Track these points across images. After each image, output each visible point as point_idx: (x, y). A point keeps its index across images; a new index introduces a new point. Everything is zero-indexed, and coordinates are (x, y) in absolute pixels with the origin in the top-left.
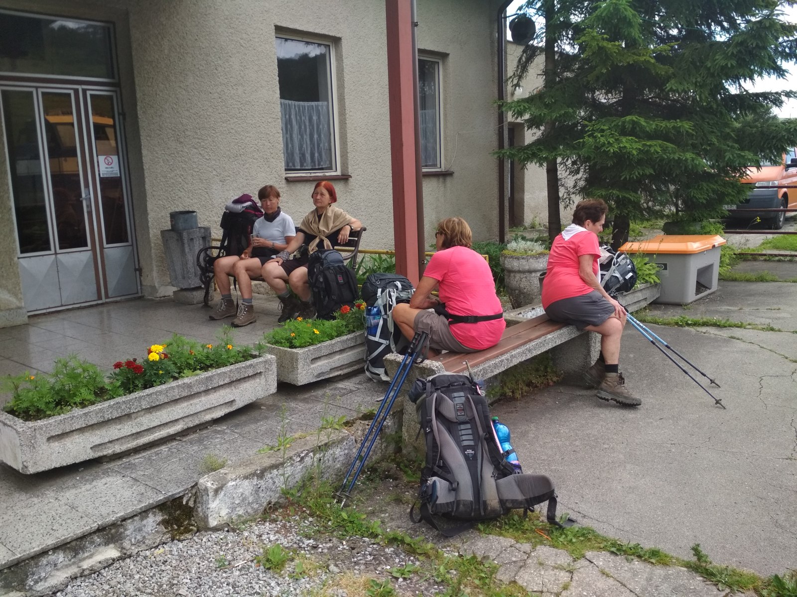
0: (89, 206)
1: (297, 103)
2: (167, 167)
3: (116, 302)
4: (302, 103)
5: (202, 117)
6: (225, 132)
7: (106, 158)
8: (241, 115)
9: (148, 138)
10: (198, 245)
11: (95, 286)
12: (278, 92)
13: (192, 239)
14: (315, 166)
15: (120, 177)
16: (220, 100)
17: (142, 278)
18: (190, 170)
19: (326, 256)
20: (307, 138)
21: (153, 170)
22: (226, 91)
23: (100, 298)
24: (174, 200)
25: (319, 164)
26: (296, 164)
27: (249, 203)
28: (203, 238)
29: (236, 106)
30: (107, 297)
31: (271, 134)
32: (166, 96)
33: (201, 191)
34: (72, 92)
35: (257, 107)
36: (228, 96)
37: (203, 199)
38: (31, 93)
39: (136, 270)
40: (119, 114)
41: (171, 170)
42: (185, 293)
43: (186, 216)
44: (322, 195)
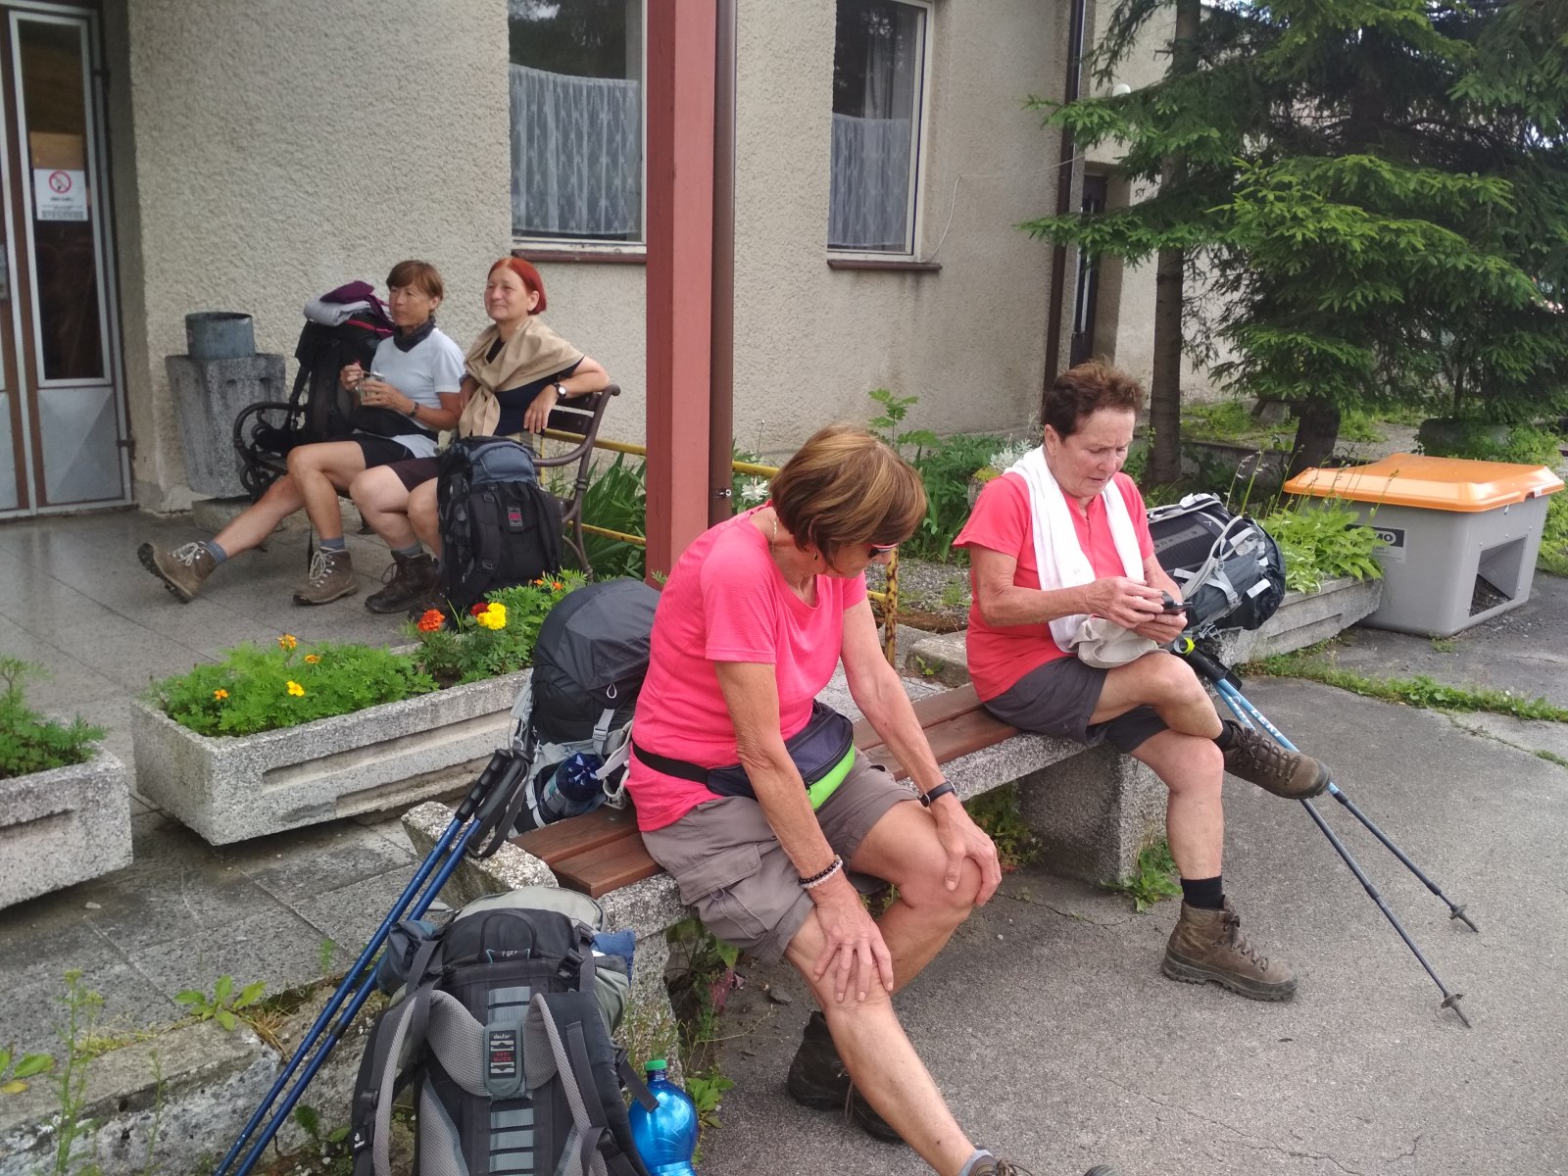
0: (4, 288)
1: (561, 78)
2: (203, 204)
3: (67, 516)
4: (573, 79)
5: (299, 91)
6: (358, 132)
7: (53, 176)
8: (403, 94)
9: (155, 134)
10: (248, 395)
11: (12, 475)
12: (506, 45)
13: (232, 382)
14: (598, 227)
15: (90, 222)
16: (350, 54)
17: (135, 465)
18: (262, 216)
19: (482, 455)
20: (581, 162)
21: (163, 211)
22: (367, 33)
23: (23, 503)
24: (217, 285)
25: (609, 226)
26: (550, 222)
27: (362, 305)
28: (262, 380)
29: (392, 71)
30: (42, 501)
31: (480, 145)
32: (208, 36)
33: (288, 268)
35: (447, 77)
36: (371, 46)
37: (295, 287)
39: (120, 444)
40: (93, 73)
41: (211, 212)
42: (214, 508)
43: (222, 325)
44: (506, 288)
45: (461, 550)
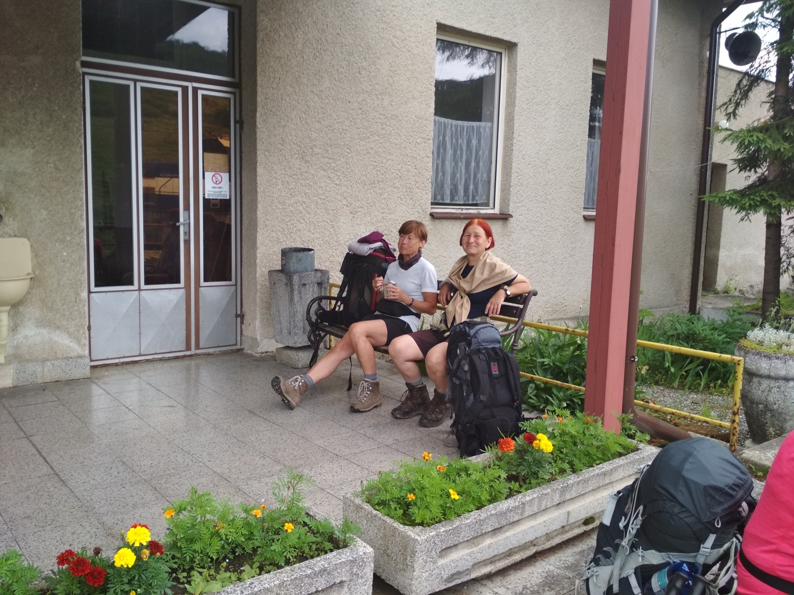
0: (187, 233)
1: (454, 122)
2: (287, 190)
3: (209, 354)
4: (460, 123)
5: (336, 131)
6: (362, 152)
7: (214, 176)
8: (384, 132)
9: (267, 154)
10: (311, 293)
11: (184, 332)
12: (433, 105)
13: (304, 285)
14: (468, 200)
15: (230, 200)
16: (360, 112)
17: (243, 327)
18: (314, 197)
19: (477, 332)
20: (462, 166)
21: (268, 194)
22: (368, 101)
23: (188, 348)
24: (291, 233)
25: (473, 199)
26: (445, 198)
27: (379, 244)
28: (318, 284)
29: (379, 120)
30: (197, 347)
31: (418, 158)
32: (294, 103)
33: (325, 223)
34: (179, 90)
35: (404, 123)
36: (370, 107)
37: (327, 234)
38: (128, 87)
39: (237, 316)
40: (236, 122)
41: (291, 195)
42: (289, 352)
43: (301, 255)
44: (477, 236)
45: (465, 388)
